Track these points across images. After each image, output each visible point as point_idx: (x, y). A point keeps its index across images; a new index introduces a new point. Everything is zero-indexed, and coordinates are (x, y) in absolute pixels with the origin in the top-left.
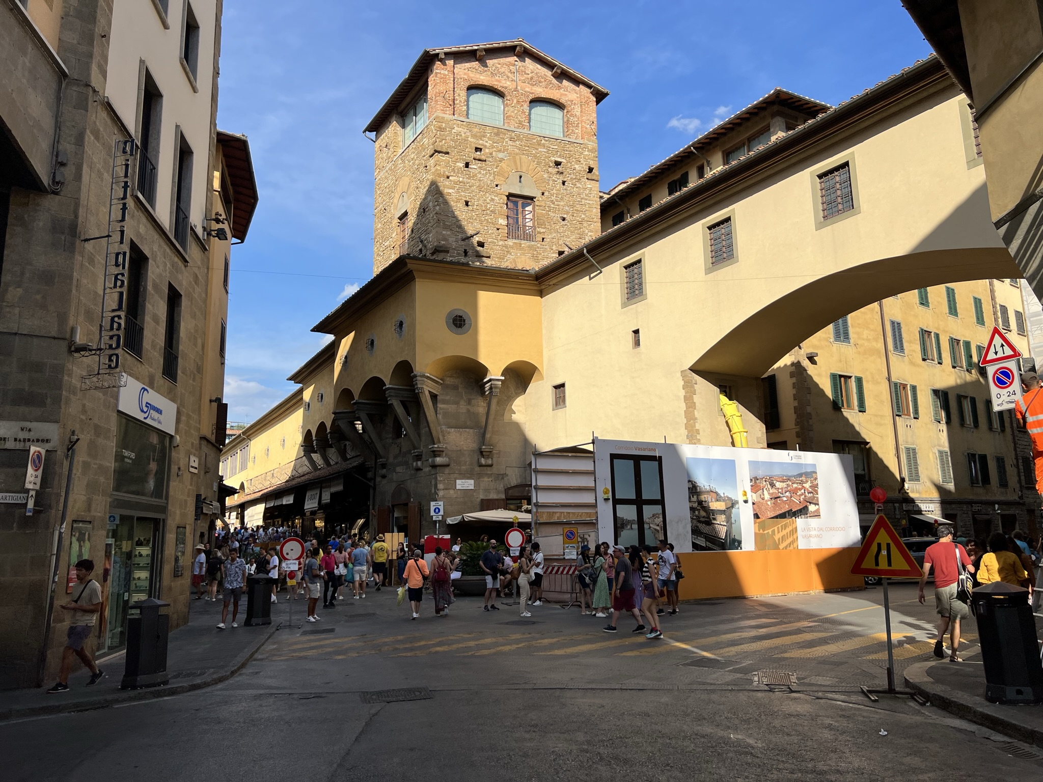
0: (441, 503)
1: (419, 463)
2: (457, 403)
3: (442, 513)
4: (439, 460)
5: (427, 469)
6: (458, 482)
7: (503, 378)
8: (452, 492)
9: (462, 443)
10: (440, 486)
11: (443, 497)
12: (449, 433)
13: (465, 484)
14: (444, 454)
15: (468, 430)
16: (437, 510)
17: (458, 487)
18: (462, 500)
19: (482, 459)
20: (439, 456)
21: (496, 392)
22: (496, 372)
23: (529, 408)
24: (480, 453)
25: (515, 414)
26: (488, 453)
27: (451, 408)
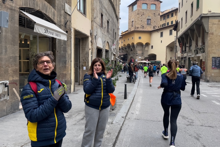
0: (137, 60)
1: (134, 55)
4: (137, 55)
9: (140, 52)
10: (137, 58)
12: (138, 51)
13: (140, 57)
18: (139, 59)
21: (144, 46)
22: (144, 44)
23: (148, 48)
24: (142, 54)
25: (146, 49)
26: (143, 54)
27: (138, 48)
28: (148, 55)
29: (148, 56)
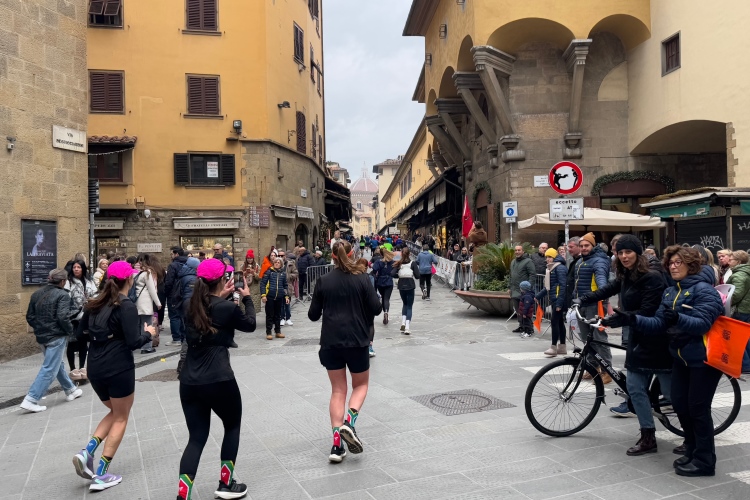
0: (515, 203)
1: (494, 160)
2: (535, 83)
3: (515, 214)
4: (511, 154)
5: (502, 166)
6: (536, 178)
7: (590, 40)
8: (528, 190)
9: (541, 131)
10: (515, 184)
11: (518, 197)
12: (524, 120)
14: (518, 146)
15: (548, 115)
16: (510, 212)
17: (536, 184)
18: (541, 199)
19: (568, 149)
20: (512, 148)
21: (581, 61)
22: (581, 33)
23: (632, 80)
24: (567, 143)
25: (610, 90)
26: (578, 143)
27: (527, 90)
28: (637, 154)
29: (630, 166)
